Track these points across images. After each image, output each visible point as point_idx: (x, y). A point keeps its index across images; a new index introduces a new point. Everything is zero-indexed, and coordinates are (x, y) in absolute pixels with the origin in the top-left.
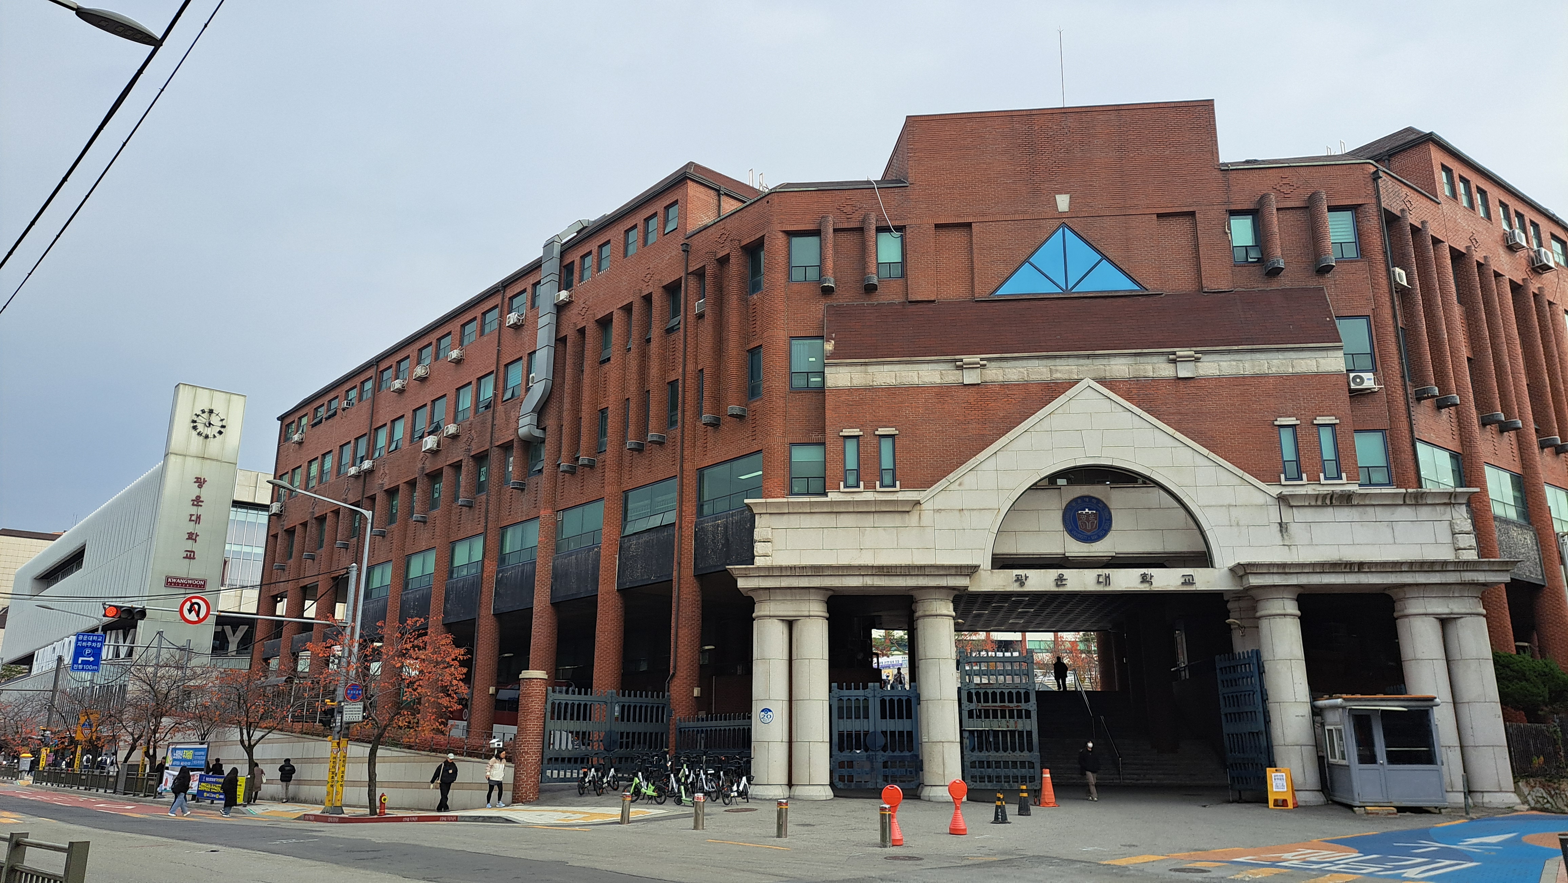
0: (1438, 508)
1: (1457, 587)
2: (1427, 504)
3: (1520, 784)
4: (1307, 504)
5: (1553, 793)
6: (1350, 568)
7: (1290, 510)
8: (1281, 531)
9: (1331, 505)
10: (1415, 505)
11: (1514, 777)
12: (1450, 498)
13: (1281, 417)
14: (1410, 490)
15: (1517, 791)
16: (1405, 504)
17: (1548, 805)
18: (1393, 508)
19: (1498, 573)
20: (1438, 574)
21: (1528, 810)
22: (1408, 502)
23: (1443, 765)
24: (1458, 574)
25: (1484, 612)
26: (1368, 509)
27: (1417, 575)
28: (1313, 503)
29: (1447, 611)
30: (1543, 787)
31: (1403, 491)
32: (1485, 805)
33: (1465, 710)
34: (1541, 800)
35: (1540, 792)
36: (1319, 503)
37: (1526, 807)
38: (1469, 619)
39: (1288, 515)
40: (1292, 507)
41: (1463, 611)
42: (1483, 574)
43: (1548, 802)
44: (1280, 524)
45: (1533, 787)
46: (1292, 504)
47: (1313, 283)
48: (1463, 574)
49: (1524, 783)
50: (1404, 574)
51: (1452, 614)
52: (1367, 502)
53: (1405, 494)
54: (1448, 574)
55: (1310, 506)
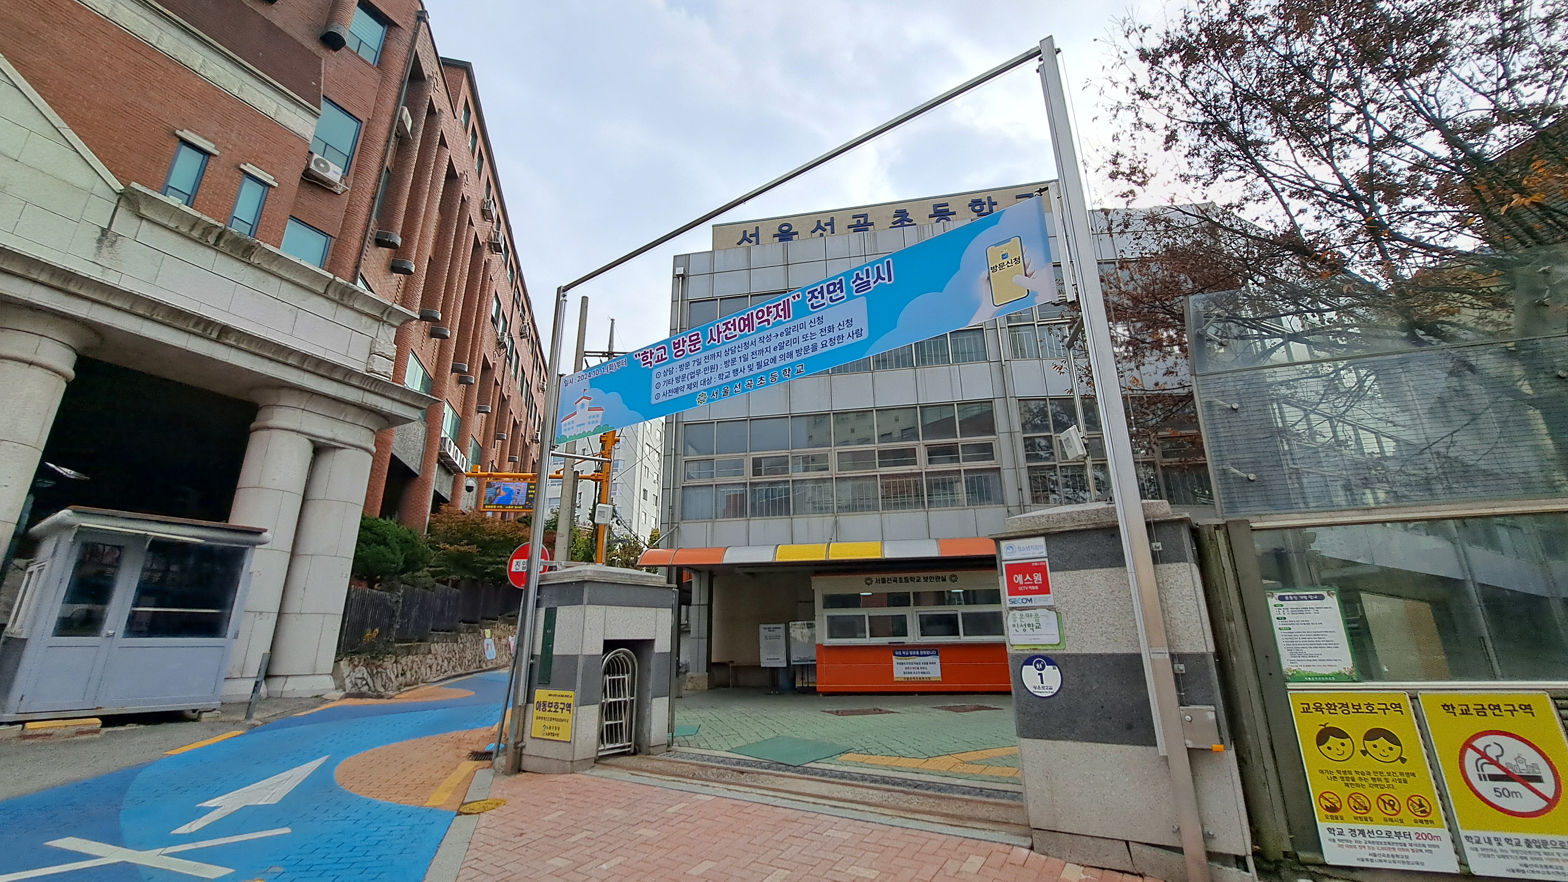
0: (364, 319)
1: (353, 410)
2: (353, 309)
3: (342, 663)
4: (172, 225)
5: (375, 671)
6: (205, 330)
7: (136, 221)
8: (100, 241)
9: (215, 247)
10: (338, 303)
11: (338, 654)
12: (382, 313)
13: (189, 130)
14: (337, 279)
15: (335, 673)
16: (324, 295)
17: (365, 688)
18: (308, 294)
19: (408, 408)
20: (335, 384)
21: (341, 698)
22: (330, 294)
23: (236, 636)
24: (361, 392)
25: (374, 450)
26: (272, 279)
27: (307, 375)
28: (184, 229)
29: (328, 434)
30: (367, 665)
31: (331, 276)
32: (284, 695)
33: (303, 567)
34: (359, 681)
35: (362, 671)
36: (195, 234)
37: (341, 693)
38: (353, 452)
39: (124, 223)
40: (142, 218)
41: (350, 440)
42: (390, 402)
43: (367, 684)
44: (104, 232)
45: (355, 666)
46: (143, 211)
47: (313, 46)
48: (367, 394)
49: (347, 663)
50: (288, 369)
51: (334, 440)
52: (274, 269)
53: (332, 281)
54: (348, 389)
55: (176, 231)
